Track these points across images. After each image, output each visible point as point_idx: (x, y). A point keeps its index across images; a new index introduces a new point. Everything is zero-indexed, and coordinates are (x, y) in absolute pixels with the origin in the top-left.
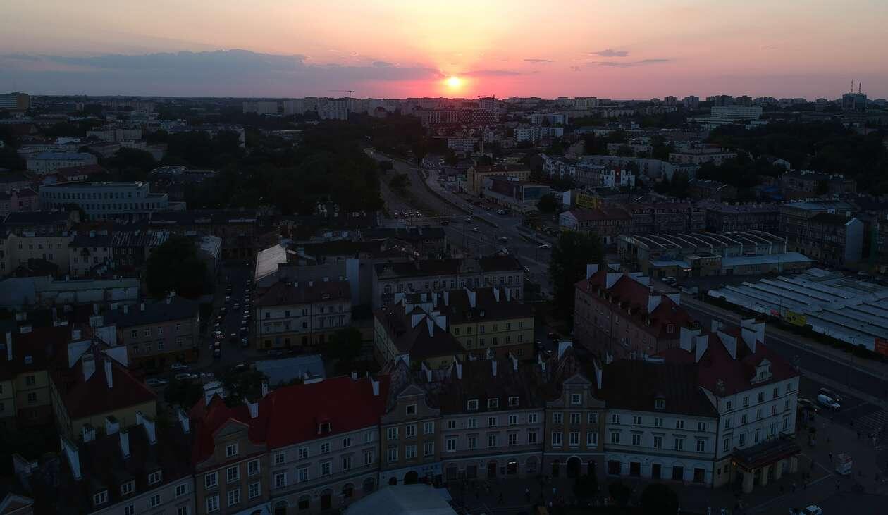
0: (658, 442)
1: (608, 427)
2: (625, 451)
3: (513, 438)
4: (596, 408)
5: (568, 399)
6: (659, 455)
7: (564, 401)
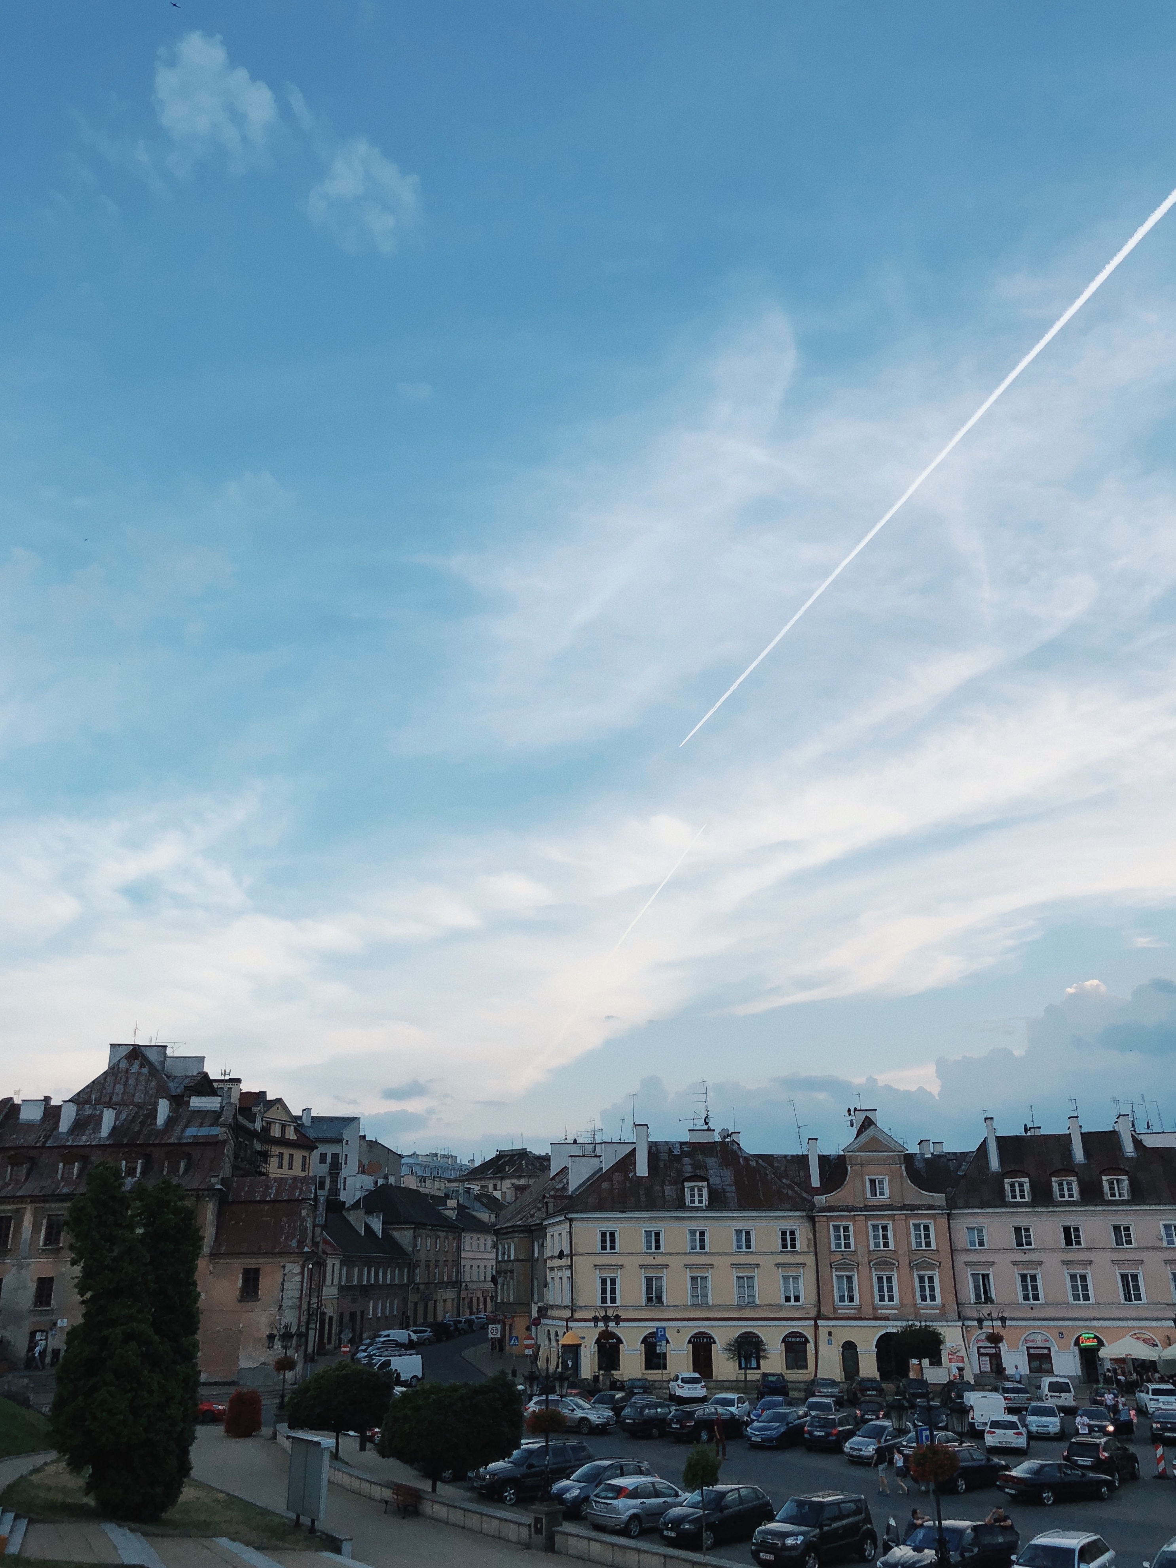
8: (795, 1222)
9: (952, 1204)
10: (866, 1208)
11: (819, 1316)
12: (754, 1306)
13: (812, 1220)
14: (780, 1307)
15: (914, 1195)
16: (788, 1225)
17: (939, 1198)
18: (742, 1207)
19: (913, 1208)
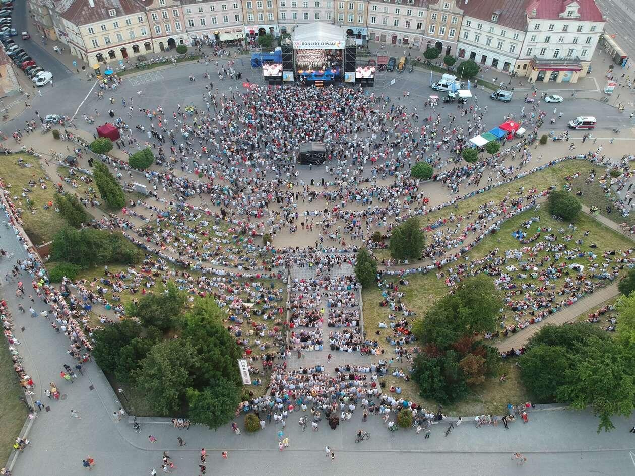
0: (489, 41)
1: (462, 27)
2: (469, 44)
3: (408, 24)
4: (457, 14)
5: (441, 5)
6: (487, 50)
7: (440, 6)
8: (141, 14)
9: (182, 4)
10: (160, 8)
11: (152, 38)
12: (135, 38)
13: (146, 13)
14: (141, 37)
15: (172, 3)
16: (140, 16)
17: (179, 3)
18: (127, 14)
19: (173, 6)
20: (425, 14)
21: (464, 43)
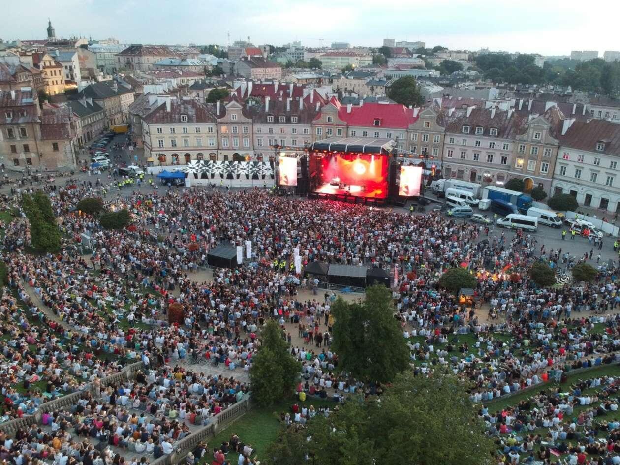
0: (594, 176)
1: (558, 161)
2: (567, 181)
3: (490, 158)
4: (551, 144)
5: (531, 135)
6: (591, 187)
7: (528, 136)
8: (211, 125)
9: (254, 122)
10: (232, 123)
11: (218, 149)
12: (201, 146)
13: (217, 125)
14: (208, 147)
15: (243, 119)
16: (210, 127)
17: (251, 120)
18: (197, 122)
19: (244, 123)
20: (511, 146)
21: (561, 180)
